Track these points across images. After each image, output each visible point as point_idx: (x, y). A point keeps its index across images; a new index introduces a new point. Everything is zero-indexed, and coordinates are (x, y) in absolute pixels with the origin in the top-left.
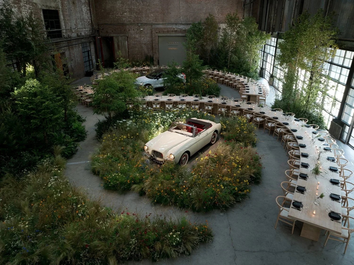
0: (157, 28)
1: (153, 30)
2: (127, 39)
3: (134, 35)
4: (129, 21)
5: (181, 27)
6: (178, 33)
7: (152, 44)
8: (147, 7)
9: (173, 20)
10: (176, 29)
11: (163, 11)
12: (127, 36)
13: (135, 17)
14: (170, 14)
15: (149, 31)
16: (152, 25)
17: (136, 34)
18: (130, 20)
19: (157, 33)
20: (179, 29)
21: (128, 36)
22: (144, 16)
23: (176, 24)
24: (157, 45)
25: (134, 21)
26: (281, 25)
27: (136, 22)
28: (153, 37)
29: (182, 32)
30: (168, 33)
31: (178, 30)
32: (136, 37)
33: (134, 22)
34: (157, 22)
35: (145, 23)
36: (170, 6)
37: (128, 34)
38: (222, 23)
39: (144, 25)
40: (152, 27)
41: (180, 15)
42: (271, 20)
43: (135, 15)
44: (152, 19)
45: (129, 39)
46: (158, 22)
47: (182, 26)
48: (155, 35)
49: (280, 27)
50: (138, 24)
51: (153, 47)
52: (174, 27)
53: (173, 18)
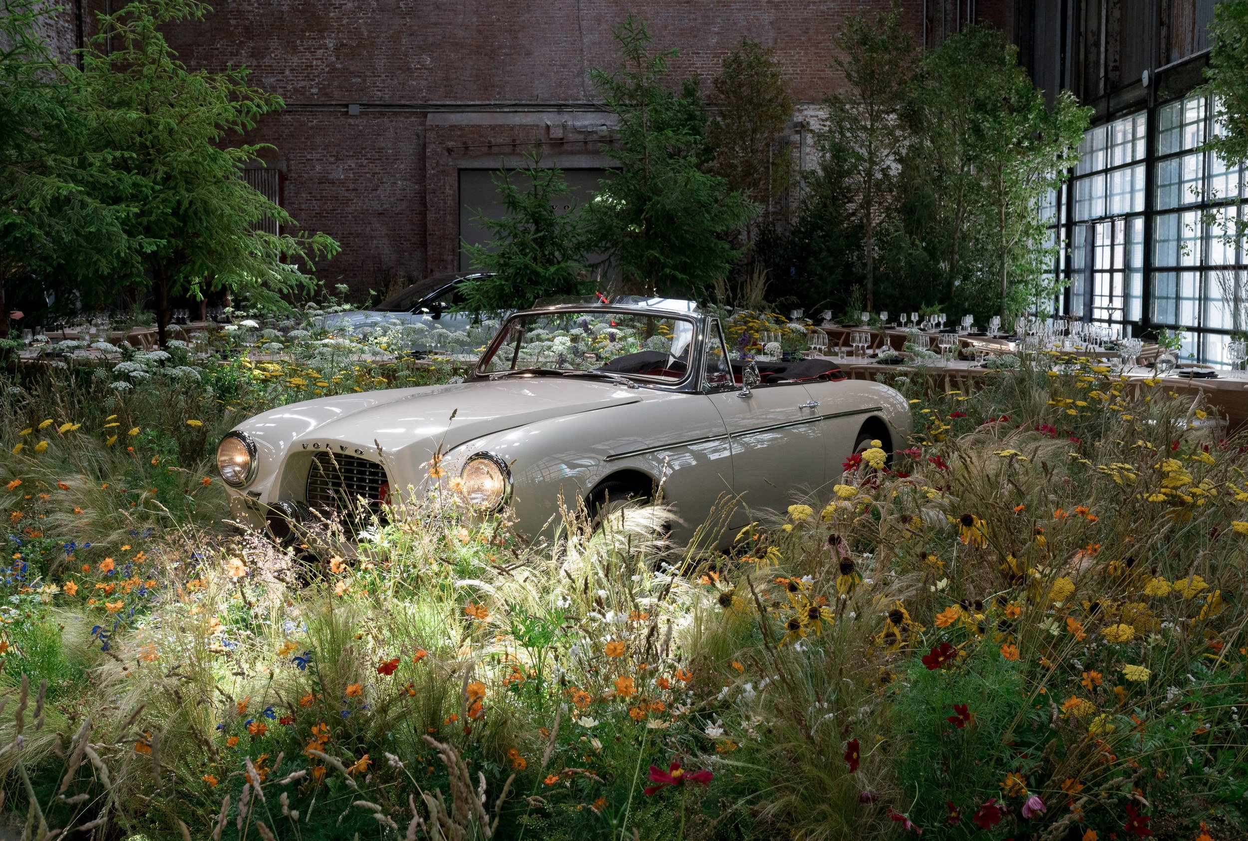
0: (453, 127)
1: (431, 136)
2: (282, 189)
3: (318, 168)
4: (296, 90)
5: (588, 121)
6: (572, 153)
7: (423, 215)
8: (402, 22)
9: (541, 90)
10: (557, 133)
11: (486, 37)
12: (280, 172)
13: (333, 70)
14: (529, 54)
15: (408, 148)
16: (425, 115)
17: (332, 159)
18: (302, 84)
19: (450, 151)
20: (576, 130)
21: (284, 169)
22: (381, 63)
23: (561, 105)
24: (449, 217)
25: (323, 91)
26: (1164, 33)
27: (337, 94)
28: (430, 172)
29: (590, 146)
30: (513, 153)
31: (572, 137)
32: (331, 177)
33: (326, 94)
34: (456, 98)
35: (387, 100)
36: (527, 15)
37: (288, 160)
38: (812, 101)
39: (382, 114)
40: (423, 124)
41: (582, 61)
42: (1093, 50)
43: (334, 59)
44: (424, 82)
45: (289, 188)
46: (461, 99)
47: (594, 115)
48: (438, 164)
49: (1163, 46)
50: (347, 106)
51: (430, 227)
52: (548, 119)
53: (542, 75)
